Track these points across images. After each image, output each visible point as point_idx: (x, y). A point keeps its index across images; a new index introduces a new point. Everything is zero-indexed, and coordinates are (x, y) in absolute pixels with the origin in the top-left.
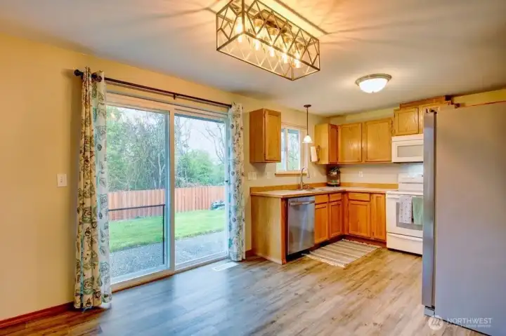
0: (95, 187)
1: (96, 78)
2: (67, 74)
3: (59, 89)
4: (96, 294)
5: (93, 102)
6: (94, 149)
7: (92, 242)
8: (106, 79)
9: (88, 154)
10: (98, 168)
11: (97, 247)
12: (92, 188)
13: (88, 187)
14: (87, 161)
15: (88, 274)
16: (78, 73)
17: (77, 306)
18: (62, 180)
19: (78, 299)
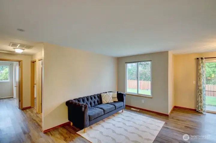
0: (202, 85)
1: (202, 58)
2: (195, 59)
3: (194, 63)
4: (202, 110)
5: (201, 65)
6: (202, 76)
7: (201, 97)
8: (205, 58)
9: (200, 77)
10: (202, 80)
11: (202, 99)
12: (201, 84)
13: (200, 84)
14: (200, 78)
15: (200, 104)
16: (198, 59)
17: (197, 110)
18: (194, 82)
19: (197, 109)
